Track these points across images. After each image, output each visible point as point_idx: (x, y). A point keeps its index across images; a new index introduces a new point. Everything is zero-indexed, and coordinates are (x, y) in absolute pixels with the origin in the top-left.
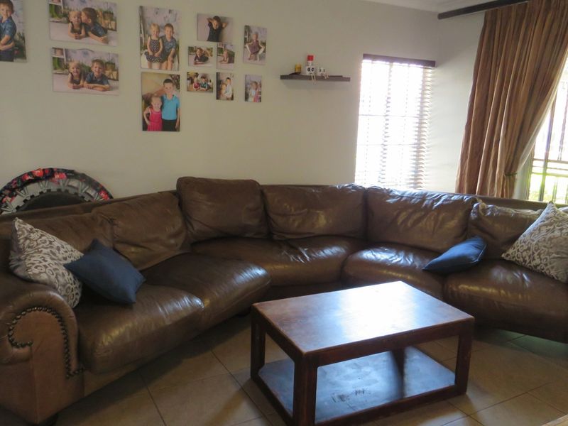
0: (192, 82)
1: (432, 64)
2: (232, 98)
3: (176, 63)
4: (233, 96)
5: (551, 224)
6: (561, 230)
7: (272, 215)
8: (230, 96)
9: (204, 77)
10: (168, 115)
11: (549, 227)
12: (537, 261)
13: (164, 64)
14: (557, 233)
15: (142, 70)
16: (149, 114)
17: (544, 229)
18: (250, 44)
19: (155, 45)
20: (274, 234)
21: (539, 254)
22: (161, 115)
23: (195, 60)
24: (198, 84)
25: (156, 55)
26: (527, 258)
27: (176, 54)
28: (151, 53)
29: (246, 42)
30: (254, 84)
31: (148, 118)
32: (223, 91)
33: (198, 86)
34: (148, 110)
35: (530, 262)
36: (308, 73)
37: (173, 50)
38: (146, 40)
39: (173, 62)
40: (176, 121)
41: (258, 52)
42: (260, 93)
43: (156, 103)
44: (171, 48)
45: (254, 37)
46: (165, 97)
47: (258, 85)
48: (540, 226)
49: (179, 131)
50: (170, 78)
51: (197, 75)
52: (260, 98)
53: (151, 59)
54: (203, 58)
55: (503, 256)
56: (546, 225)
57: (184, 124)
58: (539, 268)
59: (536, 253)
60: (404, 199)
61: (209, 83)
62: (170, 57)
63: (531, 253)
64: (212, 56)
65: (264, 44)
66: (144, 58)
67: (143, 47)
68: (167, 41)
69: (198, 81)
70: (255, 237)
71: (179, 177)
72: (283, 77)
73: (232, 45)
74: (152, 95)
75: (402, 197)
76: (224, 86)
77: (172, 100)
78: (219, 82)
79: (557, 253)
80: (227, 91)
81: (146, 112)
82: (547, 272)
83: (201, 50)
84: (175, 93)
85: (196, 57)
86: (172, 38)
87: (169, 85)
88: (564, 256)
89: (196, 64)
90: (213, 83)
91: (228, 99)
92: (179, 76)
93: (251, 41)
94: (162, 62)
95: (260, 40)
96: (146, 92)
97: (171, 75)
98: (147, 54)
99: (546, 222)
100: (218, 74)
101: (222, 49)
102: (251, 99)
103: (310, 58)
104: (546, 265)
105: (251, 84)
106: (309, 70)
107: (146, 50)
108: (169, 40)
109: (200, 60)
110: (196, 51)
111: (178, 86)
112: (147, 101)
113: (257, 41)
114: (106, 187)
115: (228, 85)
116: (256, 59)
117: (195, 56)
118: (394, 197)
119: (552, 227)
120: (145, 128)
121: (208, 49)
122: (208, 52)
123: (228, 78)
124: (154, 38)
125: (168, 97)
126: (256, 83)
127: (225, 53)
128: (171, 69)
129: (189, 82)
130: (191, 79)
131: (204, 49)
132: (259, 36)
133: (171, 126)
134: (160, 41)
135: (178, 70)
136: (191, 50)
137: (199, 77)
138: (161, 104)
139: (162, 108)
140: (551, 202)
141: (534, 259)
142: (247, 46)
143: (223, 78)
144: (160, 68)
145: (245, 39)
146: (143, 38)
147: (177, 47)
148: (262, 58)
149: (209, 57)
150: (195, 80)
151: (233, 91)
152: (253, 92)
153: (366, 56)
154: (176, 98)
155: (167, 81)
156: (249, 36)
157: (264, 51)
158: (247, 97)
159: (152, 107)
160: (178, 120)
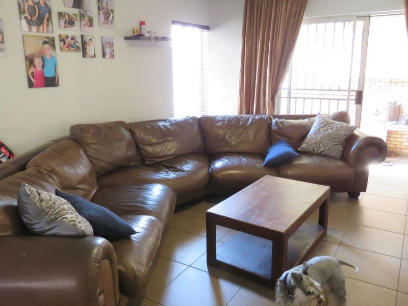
0: (65, 43)
1: (207, 28)
2: (95, 56)
3: (51, 26)
4: (95, 54)
5: (324, 126)
6: (332, 128)
7: (141, 146)
8: (93, 54)
9: (73, 38)
10: (49, 73)
11: (324, 128)
12: (322, 149)
13: (41, 27)
14: (330, 131)
15: (23, 33)
16: (33, 73)
17: (322, 130)
18: (104, 11)
19: (32, 10)
20: (145, 160)
21: (323, 145)
22: (43, 74)
23: (65, 23)
24: (69, 44)
25: (34, 19)
26: (315, 148)
27: (49, 19)
28: (29, 18)
29: (99, 9)
30: (108, 44)
31: (33, 77)
32: (88, 51)
33: (70, 46)
34: (32, 70)
35: (318, 150)
36: (147, 35)
37: (47, 15)
38: (24, 5)
39: (48, 26)
40: (55, 77)
41: (108, 18)
42: (113, 51)
43: (38, 62)
44: (45, 13)
45: (105, 5)
46: (45, 57)
47: (111, 45)
48: (319, 128)
49: (58, 86)
50: (47, 40)
51: (67, 37)
52: (113, 55)
53: (30, 23)
54: (70, 23)
55: (299, 149)
56: (322, 127)
57: (62, 79)
58: (323, 153)
59: (321, 144)
60: (226, 122)
61: (77, 44)
62: (45, 21)
63: (318, 144)
64: (77, 20)
65: (112, 11)
66: (24, 22)
67: (21, 12)
68: (41, 7)
69: (69, 42)
70: (136, 164)
71: (71, 125)
72: (126, 38)
73: (91, 12)
74: (34, 56)
75: (224, 120)
76: (88, 46)
77: (51, 59)
78: (84, 43)
79: (334, 142)
80: (90, 50)
81: (30, 72)
82: (329, 154)
83: (69, 15)
84: (52, 53)
85: (66, 22)
86: (45, 4)
87: (46, 46)
88: (337, 143)
89: (65, 27)
90: (79, 44)
91: (91, 57)
92: (54, 38)
93: (104, 8)
94: (39, 26)
95: (109, 8)
96: (28, 53)
97: (48, 38)
98: (26, 18)
99: (322, 125)
100: (82, 36)
101: (84, 15)
102: (107, 56)
103: (142, 23)
104: (328, 150)
105: (106, 44)
106: (148, 32)
107: (25, 15)
108: (43, 6)
109: (69, 24)
110: (65, 16)
111: (53, 46)
112: (30, 61)
113: (108, 9)
114: (4, 143)
115: (91, 45)
116: (107, 24)
117: (64, 21)
118: (219, 121)
119: (326, 128)
120: (31, 85)
121: (74, 15)
122: (74, 17)
123: (90, 40)
124: (31, 3)
125: (48, 57)
126: (110, 43)
127: (86, 18)
128: (47, 32)
129: (62, 43)
130: (62, 40)
131: (71, 14)
132: (109, 5)
133: (51, 82)
134: (36, 6)
135: (53, 32)
136: (61, 15)
137: (69, 38)
138: (42, 63)
139: (43, 66)
140: (319, 114)
141: (320, 148)
142: (101, 12)
143: (87, 39)
144: (38, 31)
145: (99, 7)
146: (22, 4)
147: (50, 12)
148: (112, 22)
149: (75, 22)
150: (67, 41)
151: (94, 50)
152: (108, 51)
153: (174, 22)
154: (53, 57)
155: (45, 42)
156: (102, 4)
157: (113, 17)
158: (104, 56)
159: (35, 67)
160: (57, 77)
